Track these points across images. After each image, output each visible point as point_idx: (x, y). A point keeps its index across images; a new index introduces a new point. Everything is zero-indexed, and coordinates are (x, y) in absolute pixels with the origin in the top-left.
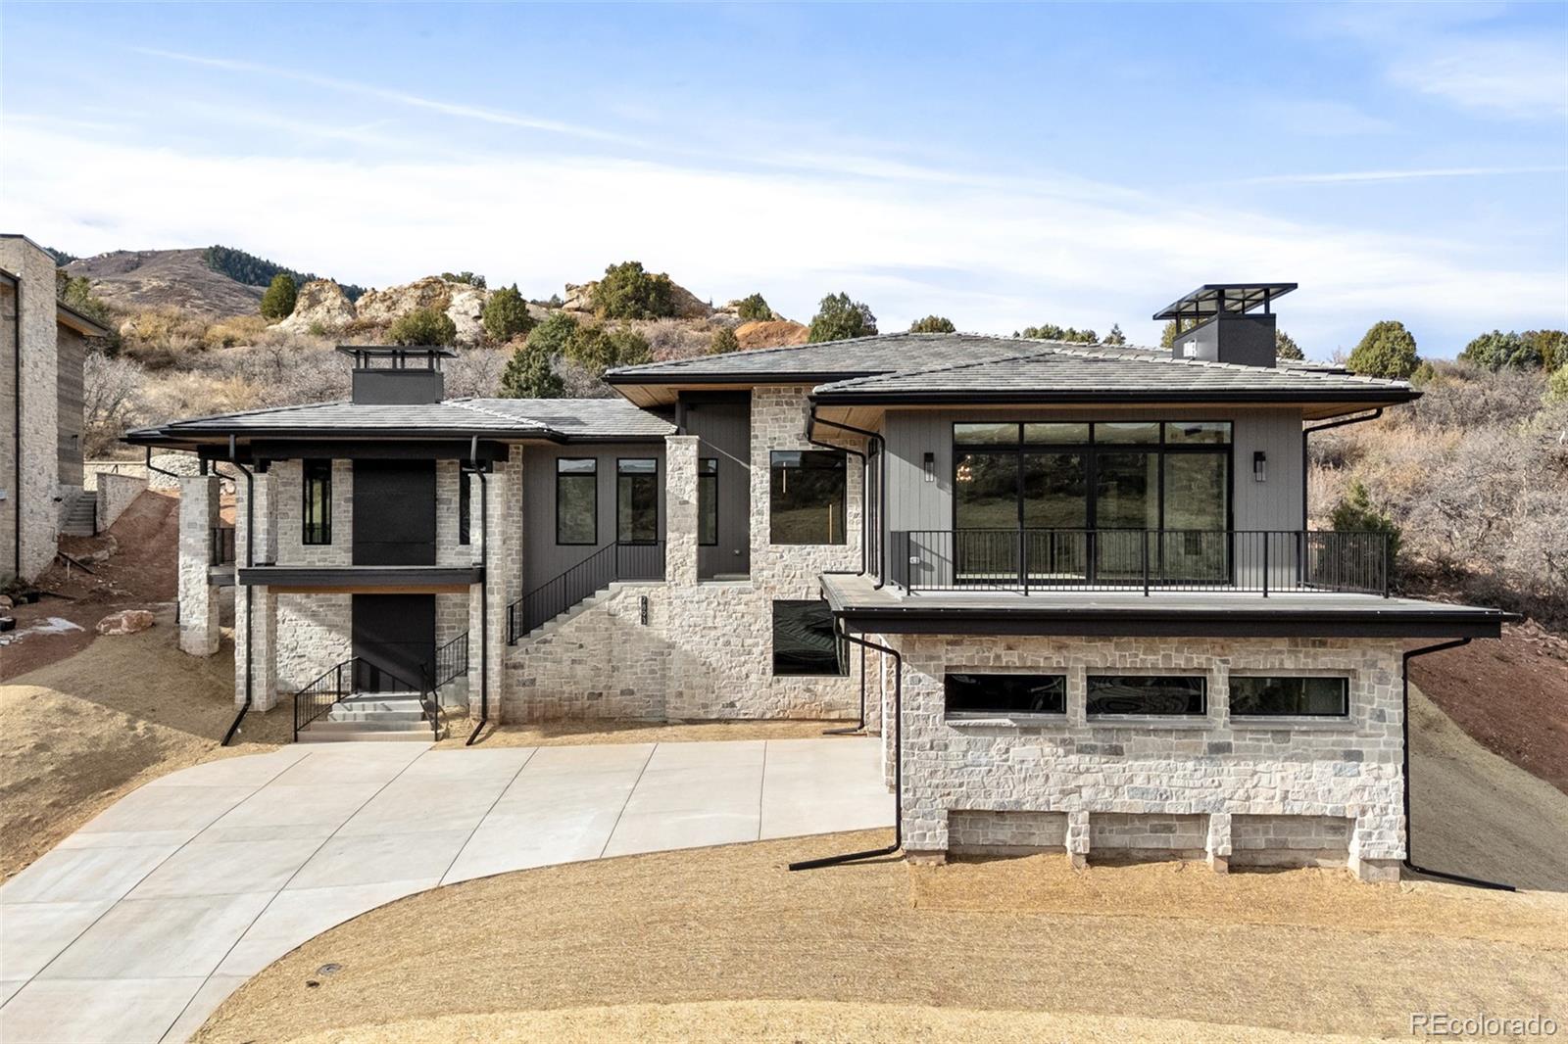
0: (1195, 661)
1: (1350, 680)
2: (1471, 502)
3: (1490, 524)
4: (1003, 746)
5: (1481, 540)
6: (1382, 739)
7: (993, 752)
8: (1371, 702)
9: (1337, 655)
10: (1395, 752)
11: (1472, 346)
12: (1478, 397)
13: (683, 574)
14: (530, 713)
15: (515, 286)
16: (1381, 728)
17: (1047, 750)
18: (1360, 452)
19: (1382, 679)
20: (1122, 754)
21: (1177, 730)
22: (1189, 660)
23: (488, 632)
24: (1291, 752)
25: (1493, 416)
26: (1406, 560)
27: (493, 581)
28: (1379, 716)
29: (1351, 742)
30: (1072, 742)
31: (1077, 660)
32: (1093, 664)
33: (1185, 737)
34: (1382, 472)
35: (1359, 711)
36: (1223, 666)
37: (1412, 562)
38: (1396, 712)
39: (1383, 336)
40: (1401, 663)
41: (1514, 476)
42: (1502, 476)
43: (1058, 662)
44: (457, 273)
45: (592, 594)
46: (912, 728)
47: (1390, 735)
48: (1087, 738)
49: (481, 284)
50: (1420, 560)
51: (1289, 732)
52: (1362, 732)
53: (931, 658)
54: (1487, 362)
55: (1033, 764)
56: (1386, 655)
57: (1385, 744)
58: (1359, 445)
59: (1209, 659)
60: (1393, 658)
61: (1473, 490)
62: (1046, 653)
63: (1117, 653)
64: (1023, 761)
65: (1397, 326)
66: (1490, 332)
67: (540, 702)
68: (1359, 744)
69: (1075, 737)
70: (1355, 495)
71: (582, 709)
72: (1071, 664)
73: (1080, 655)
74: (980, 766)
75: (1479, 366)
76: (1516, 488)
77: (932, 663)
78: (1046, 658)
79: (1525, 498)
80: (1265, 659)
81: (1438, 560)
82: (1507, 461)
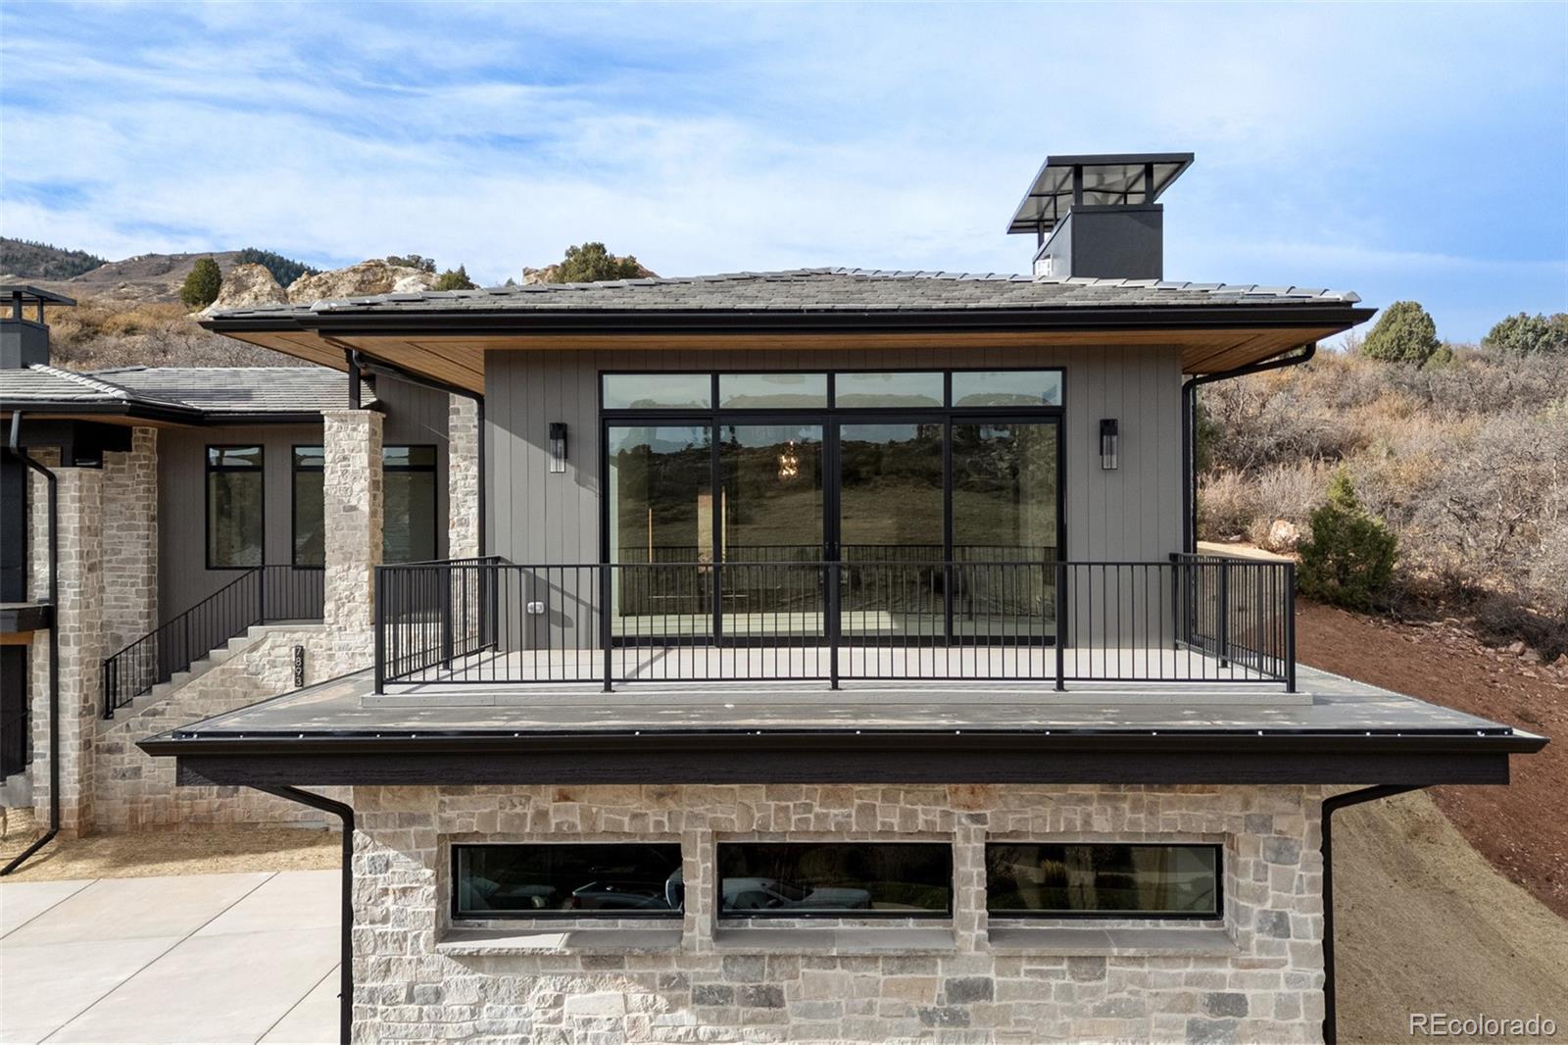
0: (921, 817)
1: (1226, 850)
2: (1488, 502)
3: (1512, 529)
4: (550, 992)
5: (1501, 548)
6: (1282, 972)
7: (530, 1004)
8: (1260, 898)
9: (1198, 805)
10: (1308, 997)
11: (1497, 331)
12: (1501, 381)
13: (349, 613)
14: (133, 817)
15: (462, 269)
16: (1280, 949)
17: (636, 998)
18: (1366, 442)
19: (1283, 851)
20: (781, 1004)
21: (887, 958)
22: (909, 816)
23: (61, 702)
24: (1107, 997)
25: (1518, 401)
26: (1404, 577)
27: (68, 625)
28: (1275, 926)
29: (1223, 977)
30: (683, 982)
31: (694, 818)
32: (724, 827)
33: (902, 969)
34: (1383, 464)
35: (1241, 915)
36: (974, 827)
37: (1411, 578)
38: (1309, 916)
39: (1400, 317)
40: (1319, 821)
41: (1542, 467)
42: (1527, 468)
43: (659, 824)
44: (403, 255)
45: (223, 644)
46: (372, 959)
47: (1296, 963)
48: (711, 972)
49: (430, 268)
50: (1424, 575)
51: (1102, 958)
52: (1243, 957)
53: (412, 819)
54: (1513, 347)
55: (607, 1027)
56: (1289, 806)
57: (1287, 980)
58: (1364, 434)
59: (946, 814)
60: (1302, 810)
61: (1490, 484)
62: (634, 806)
63: (772, 804)
64: (587, 1022)
65: (1415, 307)
66: (1516, 315)
67: (147, 801)
68: (1239, 981)
69: (689, 972)
70: (1339, 493)
71: (209, 811)
72: (682, 828)
73: (700, 809)
74: (505, 1032)
75: (1504, 351)
76: (1544, 482)
77: (412, 830)
78: (635, 816)
79: (1555, 496)
80: (1056, 812)
81: (1446, 575)
82: (1532, 450)
